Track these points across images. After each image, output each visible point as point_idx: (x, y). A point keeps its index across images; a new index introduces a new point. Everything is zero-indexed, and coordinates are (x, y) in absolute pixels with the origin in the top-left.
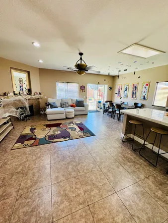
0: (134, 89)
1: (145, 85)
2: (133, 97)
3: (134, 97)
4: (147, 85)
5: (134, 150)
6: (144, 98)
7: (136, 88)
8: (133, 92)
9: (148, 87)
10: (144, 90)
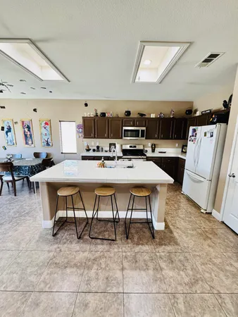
0: (26, 130)
1: (43, 124)
2: (27, 143)
3: (30, 142)
4: (46, 124)
5: (79, 238)
6: (48, 144)
7: (28, 127)
8: (26, 136)
9: (48, 127)
10: (44, 131)
